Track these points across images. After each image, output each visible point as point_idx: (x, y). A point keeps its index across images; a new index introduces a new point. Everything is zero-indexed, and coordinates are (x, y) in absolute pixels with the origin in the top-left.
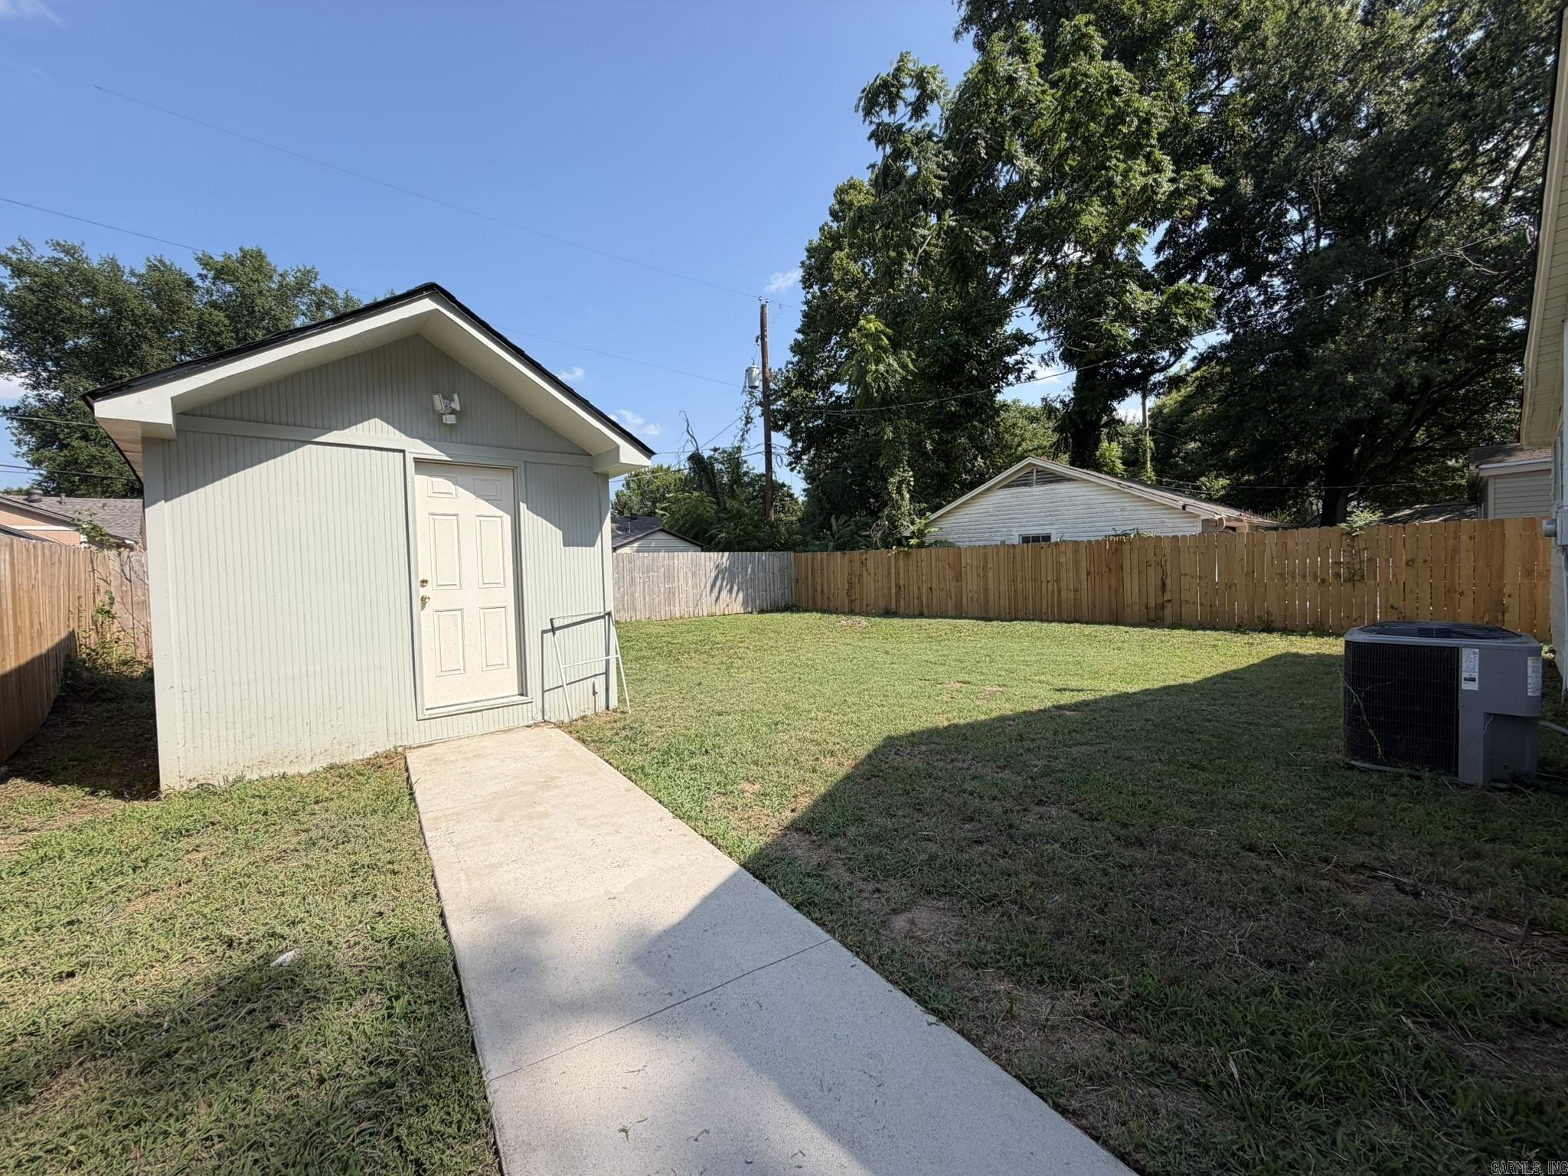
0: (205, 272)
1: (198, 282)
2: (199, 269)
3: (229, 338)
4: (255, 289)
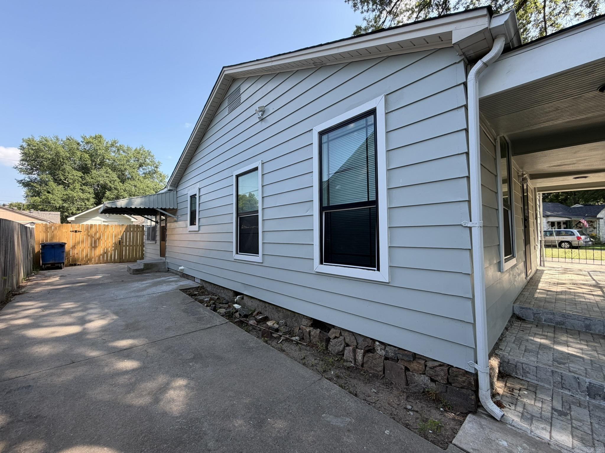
3: (89, 162)
4: (98, 148)
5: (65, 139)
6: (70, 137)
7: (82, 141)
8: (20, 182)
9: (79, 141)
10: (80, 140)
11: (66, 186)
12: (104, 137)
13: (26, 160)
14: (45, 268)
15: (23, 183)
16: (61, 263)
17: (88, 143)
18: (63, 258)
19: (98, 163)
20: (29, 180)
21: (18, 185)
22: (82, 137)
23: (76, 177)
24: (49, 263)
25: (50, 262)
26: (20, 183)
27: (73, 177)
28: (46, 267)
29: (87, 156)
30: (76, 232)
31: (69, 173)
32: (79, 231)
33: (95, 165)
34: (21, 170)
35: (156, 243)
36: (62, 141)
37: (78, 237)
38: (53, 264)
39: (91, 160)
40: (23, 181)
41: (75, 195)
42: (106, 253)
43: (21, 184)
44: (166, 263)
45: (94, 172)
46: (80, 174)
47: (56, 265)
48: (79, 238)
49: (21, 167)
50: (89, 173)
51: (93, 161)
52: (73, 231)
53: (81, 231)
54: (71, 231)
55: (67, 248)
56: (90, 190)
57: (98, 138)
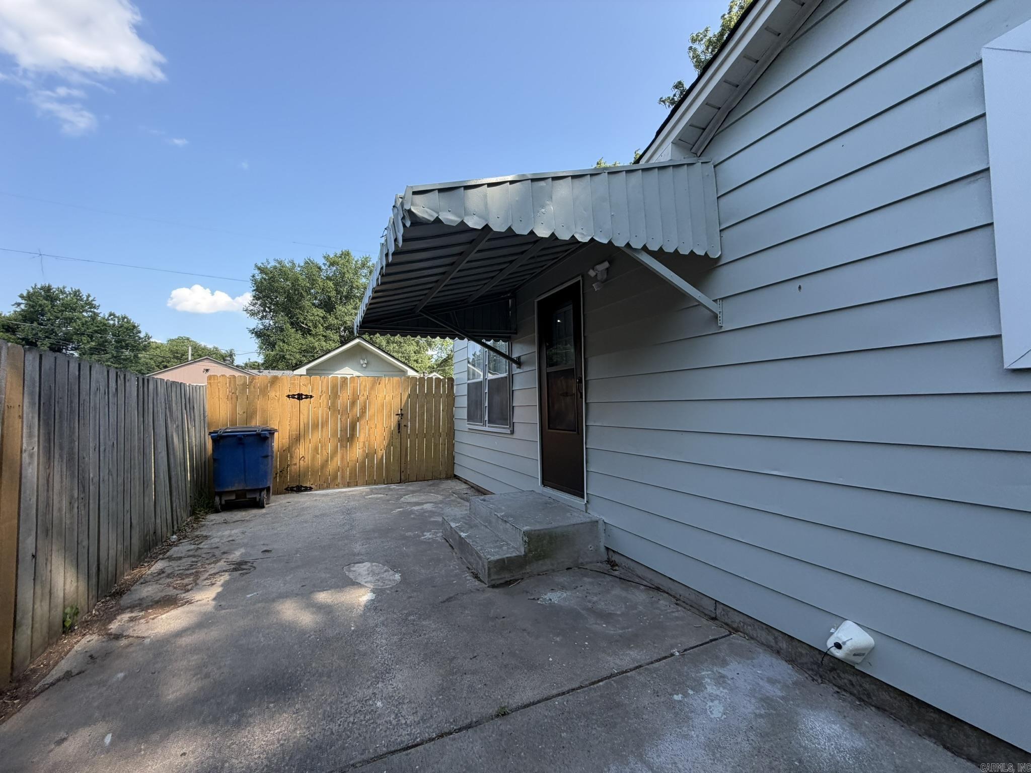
0: (326, 262)
1: (323, 267)
2: (324, 261)
3: (333, 294)
4: (345, 270)
5: (302, 264)
6: (309, 259)
7: (324, 264)
8: (253, 331)
9: (321, 264)
10: (321, 261)
11: (306, 332)
12: (352, 254)
13: (258, 299)
14: (220, 503)
15: (256, 332)
16: (261, 490)
17: (332, 264)
18: (265, 475)
19: (345, 294)
20: (262, 327)
21: (250, 335)
22: (325, 257)
23: (317, 318)
24: (230, 489)
25: (234, 489)
26: (253, 333)
27: (313, 317)
28: (223, 502)
29: (331, 284)
30: (300, 397)
31: (308, 312)
32: (307, 397)
33: (341, 299)
34: (253, 314)
35: (512, 432)
36: (299, 266)
37: (306, 414)
38: (240, 494)
39: (336, 290)
40: (255, 330)
41: (316, 344)
42: (369, 455)
43: (253, 335)
44: (601, 527)
45: (340, 309)
46: (321, 312)
47: (248, 496)
48: (306, 416)
49: (252, 308)
50: (333, 311)
51: (338, 292)
52: (293, 396)
53: (311, 397)
54: (288, 396)
55: (278, 442)
56: (335, 337)
57: (346, 255)
